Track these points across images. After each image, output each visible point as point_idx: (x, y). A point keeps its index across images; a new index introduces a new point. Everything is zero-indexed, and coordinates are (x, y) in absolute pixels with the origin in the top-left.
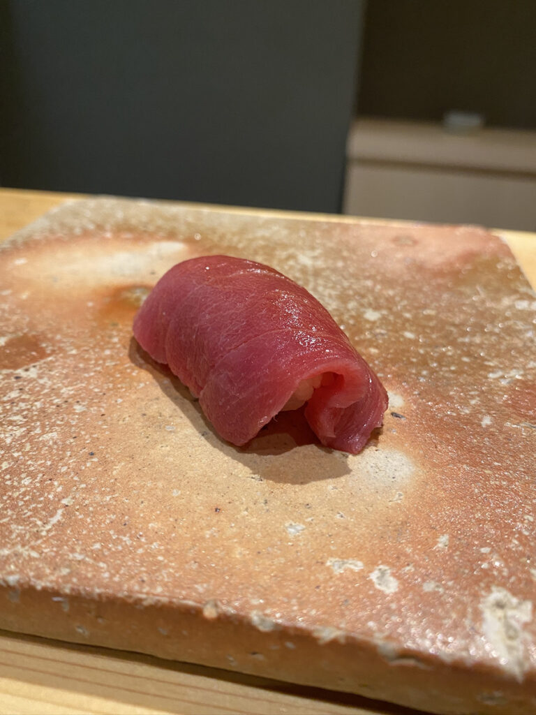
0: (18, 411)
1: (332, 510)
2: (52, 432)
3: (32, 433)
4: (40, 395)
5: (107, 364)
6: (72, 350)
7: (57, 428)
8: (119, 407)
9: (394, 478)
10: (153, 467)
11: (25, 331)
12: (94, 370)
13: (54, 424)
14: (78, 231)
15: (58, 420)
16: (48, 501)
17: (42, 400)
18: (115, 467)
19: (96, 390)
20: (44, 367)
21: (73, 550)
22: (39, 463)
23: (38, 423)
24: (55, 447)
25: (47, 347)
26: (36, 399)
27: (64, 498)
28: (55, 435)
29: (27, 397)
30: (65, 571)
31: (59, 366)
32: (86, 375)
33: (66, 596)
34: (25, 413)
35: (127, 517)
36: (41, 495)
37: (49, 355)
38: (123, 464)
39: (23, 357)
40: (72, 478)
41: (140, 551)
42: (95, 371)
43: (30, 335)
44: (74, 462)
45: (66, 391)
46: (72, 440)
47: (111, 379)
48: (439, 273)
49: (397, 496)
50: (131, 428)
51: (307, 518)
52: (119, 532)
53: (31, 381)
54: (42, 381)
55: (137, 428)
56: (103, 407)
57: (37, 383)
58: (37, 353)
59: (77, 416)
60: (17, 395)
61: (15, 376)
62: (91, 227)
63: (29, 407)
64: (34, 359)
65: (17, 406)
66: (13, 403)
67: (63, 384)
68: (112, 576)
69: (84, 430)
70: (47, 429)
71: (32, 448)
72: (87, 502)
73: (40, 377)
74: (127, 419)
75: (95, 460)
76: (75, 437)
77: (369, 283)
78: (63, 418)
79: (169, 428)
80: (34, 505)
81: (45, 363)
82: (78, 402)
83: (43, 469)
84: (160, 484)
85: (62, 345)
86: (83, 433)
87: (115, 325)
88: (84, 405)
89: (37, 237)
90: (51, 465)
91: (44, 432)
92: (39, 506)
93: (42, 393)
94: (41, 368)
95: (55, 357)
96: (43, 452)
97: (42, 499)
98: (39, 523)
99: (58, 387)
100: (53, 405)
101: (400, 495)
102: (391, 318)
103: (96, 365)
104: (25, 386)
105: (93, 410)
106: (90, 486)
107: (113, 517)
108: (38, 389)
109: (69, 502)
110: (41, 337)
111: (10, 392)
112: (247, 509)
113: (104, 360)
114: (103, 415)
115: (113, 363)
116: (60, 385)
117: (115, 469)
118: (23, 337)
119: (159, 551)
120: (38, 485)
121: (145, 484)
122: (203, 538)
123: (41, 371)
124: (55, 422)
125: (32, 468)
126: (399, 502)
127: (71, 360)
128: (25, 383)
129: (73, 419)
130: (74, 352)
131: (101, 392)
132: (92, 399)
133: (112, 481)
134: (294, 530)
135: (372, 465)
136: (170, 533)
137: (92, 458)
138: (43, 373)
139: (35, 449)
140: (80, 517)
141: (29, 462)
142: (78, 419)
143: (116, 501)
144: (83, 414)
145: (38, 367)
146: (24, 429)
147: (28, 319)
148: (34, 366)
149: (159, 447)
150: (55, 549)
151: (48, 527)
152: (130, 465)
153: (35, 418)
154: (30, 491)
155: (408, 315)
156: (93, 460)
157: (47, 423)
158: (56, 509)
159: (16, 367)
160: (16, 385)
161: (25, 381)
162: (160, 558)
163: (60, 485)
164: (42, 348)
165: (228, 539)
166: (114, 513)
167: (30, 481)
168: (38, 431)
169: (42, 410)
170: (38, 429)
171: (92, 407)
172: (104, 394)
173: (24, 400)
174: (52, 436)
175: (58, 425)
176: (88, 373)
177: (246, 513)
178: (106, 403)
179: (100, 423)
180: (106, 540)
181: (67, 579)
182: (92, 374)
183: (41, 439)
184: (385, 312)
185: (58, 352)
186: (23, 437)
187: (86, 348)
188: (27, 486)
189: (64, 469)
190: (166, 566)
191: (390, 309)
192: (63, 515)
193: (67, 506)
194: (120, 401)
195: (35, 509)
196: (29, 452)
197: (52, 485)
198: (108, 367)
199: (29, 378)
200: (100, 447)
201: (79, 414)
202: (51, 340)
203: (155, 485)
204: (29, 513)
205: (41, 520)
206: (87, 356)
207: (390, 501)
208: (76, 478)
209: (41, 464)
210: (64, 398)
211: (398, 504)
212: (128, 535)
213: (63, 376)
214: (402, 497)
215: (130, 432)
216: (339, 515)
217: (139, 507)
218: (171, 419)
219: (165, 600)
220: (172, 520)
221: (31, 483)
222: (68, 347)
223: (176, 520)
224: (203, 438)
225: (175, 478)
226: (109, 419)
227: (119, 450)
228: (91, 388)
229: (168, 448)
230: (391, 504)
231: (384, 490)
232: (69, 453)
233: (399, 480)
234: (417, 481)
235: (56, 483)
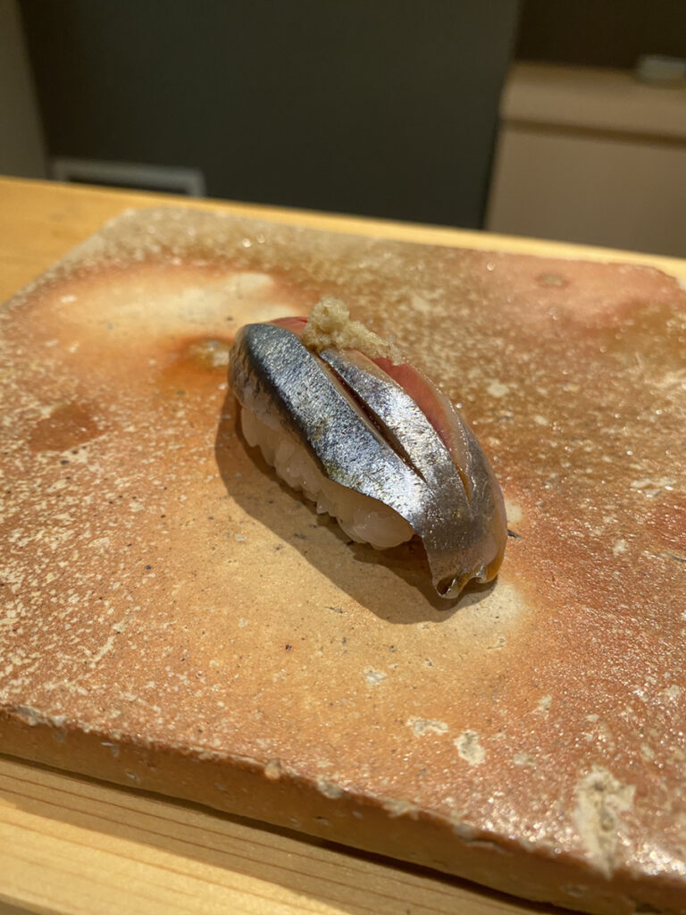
0: (64, 507)
1: (420, 656)
2: (103, 537)
3: (81, 537)
4: (90, 486)
5: (170, 447)
6: (129, 426)
7: (109, 532)
8: (182, 506)
10: (218, 587)
11: (74, 398)
12: (154, 455)
13: (106, 527)
15: (111, 520)
16: (96, 627)
17: (93, 494)
18: (174, 586)
19: (156, 483)
20: (96, 449)
21: (124, 689)
22: (88, 577)
23: (88, 525)
24: (107, 556)
25: (99, 421)
26: (85, 492)
27: (115, 622)
28: (106, 540)
29: (76, 489)
30: (115, 714)
31: (112, 447)
32: (145, 461)
33: (115, 741)
34: (73, 510)
35: (186, 651)
36: (91, 618)
37: (101, 433)
38: (184, 582)
39: (71, 434)
40: (125, 597)
41: (199, 694)
42: (156, 457)
43: (79, 403)
44: (128, 577)
45: (122, 484)
46: (126, 549)
47: (174, 468)
48: (590, 332)
49: (498, 642)
50: (195, 535)
52: (176, 669)
53: (80, 467)
54: (92, 469)
55: (202, 535)
56: (163, 506)
57: (88, 470)
58: (88, 428)
59: (133, 517)
60: (64, 486)
61: (62, 459)
62: (156, 249)
63: (77, 502)
64: (84, 438)
65: (63, 501)
66: (59, 496)
67: (118, 472)
68: (167, 722)
69: (140, 535)
70: (98, 533)
71: (80, 557)
72: (141, 629)
73: (91, 463)
74: (192, 523)
75: (152, 575)
76: (130, 545)
77: (499, 342)
78: (116, 519)
79: (239, 538)
80: (82, 630)
81: (96, 443)
82: (134, 498)
83: (92, 584)
84: (225, 611)
85: (117, 419)
86: (139, 539)
87: (181, 393)
88: (141, 503)
89: (89, 263)
90: (101, 580)
91: (94, 537)
92: (88, 631)
93: (93, 484)
94: (92, 451)
95: (109, 435)
96: (92, 564)
97: (91, 622)
98: (88, 652)
99: (112, 476)
100: (105, 500)
101: (502, 641)
102: (522, 394)
103: (157, 448)
104: (73, 474)
105: (152, 509)
106: (145, 609)
107: (170, 649)
108: (88, 478)
109: (121, 628)
110: (92, 407)
111: (56, 481)
113: (167, 442)
114: (163, 516)
115: (177, 447)
116: (114, 473)
117: (175, 589)
118: (70, 406)
119: (220, 695)
120: (86, 604)
121: (207, 610)
122: (270, 682)
123: (92, 455)
124: (107, 523)
125: (80, 583)
126: (500, 649)
127: (127, 441)
128: (73, 471)
129: (128, 521)
130: (131, 429)
131: (161, 485)
132: (152, 495)
133: (171, 603)
134: (374, 678)
136: (233, 673)
137: (148, 573)
138: (93, 458)
139: (84, 558)
140: (134, 647)
141: (77, 575)
142: (134, 520)
143: (174, 629)
144: (139, 514)
145: (88, 449)
146: (71, 532)
147: (77, 383)
148: (84, 448)
149: (226, 562)
150: (104, 686)
151: (98, 658)
152: (191, 584)
153: (84, 517)
154: (78, 612)
155: (543, 391)
156: (150, 575)
157: (98, 525)
158: (106, 636)
159: (62, 448)
160: (62, 472)
161: (72, 467)
162: (221, 704)
163: (111, 605)
164: (93, 422)
165: (298, 684)
166: (171, 645)
167: (78, 599)
168: (87, 535)
169: (93, 508)
170: (88, 532)
171: (151, 505)
172: (166, 489)
173: (71, 493)
174: (103, 542)
175: (111, 528)
176: (147, 459)
177: (320, 653)
178: (166, 500)
179: (159, 527)
180: (161, 678)
181: (116, 723)
182: (152, 460)
183: (90, 545)
184: (514, 385)
185: (111, 428)
186: (71, 542)
187: (146, 424)
188: (75, 606)
189: (117, 586)
190: (227, 715)
191: (521, 381)
192: (114, 644)
193: (119, 633)
194: (184, 498)
195: (84, 633)
196: (76, 562)
197: (102, 605)
198: (171, 451)
199: (78, 463)
200: (159, 559)
201: (135, 514)
202: (105, 412)
203: (220, 612)
204: (77, 640)
205: (89, 649)
206: (147, 435)
207: (489, 648)
208: (129, 598)
209: (91, 578)
210: (118, 492)
211: (498, 652)
212: (186, 673)
213: (118, 461)
214: (503, 644)
215: (194, 540)
216: (427, 662)
217: (199, 638)
218: (242, 525)
219: (223, 755)
220: (236, 657)
221: (79, 601)
222: (124, 421)
223: (241, 658)
224: (278, 552)
225: (243, 603)
226: (170, 521)
227: (180, 563)
228: (151, 479)
229: (237, 564)
230: (489, 651)
231: (484, 632)
232: (122, 566)
233: (503, 620)
234: (524, 622)
235: (107, 603)
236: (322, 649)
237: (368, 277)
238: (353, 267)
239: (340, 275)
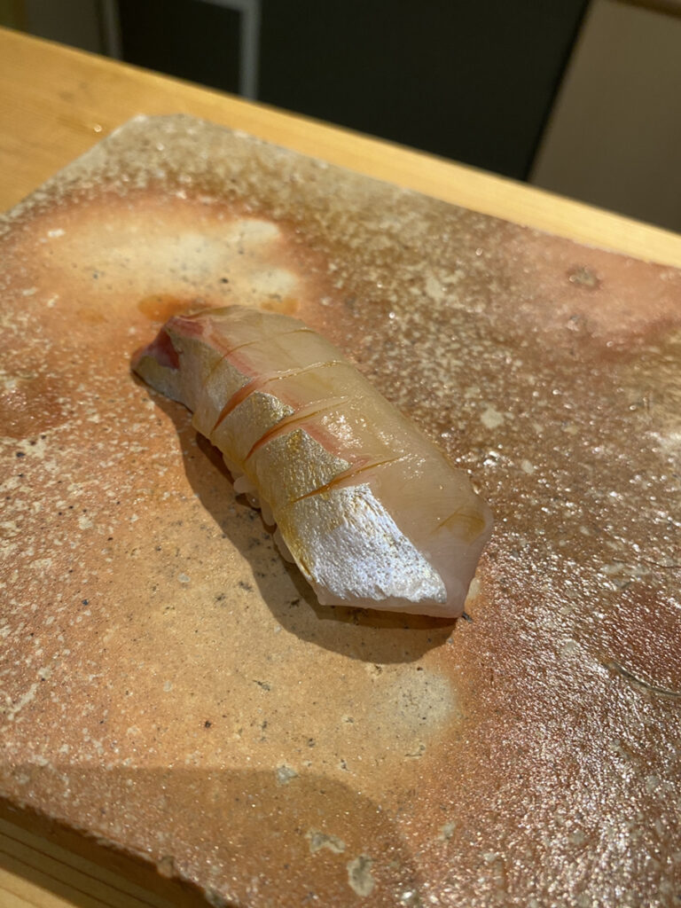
0: (12, 512)
1: (336, 755)
2: (46, 557)
3: (23, 554)
4: (42, 489)
5: (132, 449)
6: (93, 415)
7: (53, 552)
8: (131, 528)
10: (151, 638)
11: (42, 369)
12: (114, 456)
13: (51, 545)
15: (56, 537)
16: (23, 668)
17: (44, 499)
18: (108, 630)
19: (111, 494)
20: (55, 441)
21: (37, 750)
22: (23, 605)
23: (33, 539)
24: (46, 582)
25: (64, 404)
26: (36, 495)
27: (42, 666)
28: (48, 562)
29: (27, 490)
30: (23, 779)
31: (73, 441)
33: (20, 810)
34: (20, 518)
35: (106, 711)
36: (18, 657)
37: (64, 421)
38: (118, 626)
39: (33, 418)
40: (57, 636)
42: (115, 460)
43: (47, 377)
44: (63, 612)
45: (75, 491)
46: (67, 576)
47: (132, 477)
49: (418, 749)
50: (139, 568)
53: (35, 462)
54: (48, 466)
55: (146, 568)
56: (113, 525)
57: (43, 468)
58: (51, 413)
59: (79, 536)
60: (15, 486)
61: (18, 450)
63: (26, 508)
64: (45, 425)
65: (12, 504)
66: (8, 498)
67: (73, 475)
69: (83, 560)
70: (42, 551)
71: (19, 579)
72: (66, 679)
73: (47, 459)
74: (138, 552)
75: (88, 613)
76: (71, 571)
78: (63, 536)
79: (182, 578)
80: (6, 672)
81: (56, 433)
82: (85, 511)
83: (26, 615)
84: (152, 670)
85: (83, 403)
86: (82, 565)
88: (91, 519)
90: (37, 611)
91: (36, 556)
92: (13, 673)
93: (45, 486)
94: (50, 442)
95: (71, 425)
96: (31, 589)
97: (17, 663)
98: (9, 700)
99: (67, 479)
100: (54, 509)
101: (422, 748)
103: (119, 448)
104: (27, 471)
105: (101, 528)
106: (74, 654)
107: (92, 708)
108: (41, 478)
109: (46, 674)
110: (60, 385)
111: (8, 478)
113: (130, 441)
114: (110, 539)
115: (140, 449)
116: (69, 476)
117: (107, 633)
118: (38, 380)
120: (16, 640)
121: (136, 665)
123: (50, 447)
124: (52, 540)
125: (14, 612)
127: (89, 434)
128: (28, 466)
129: (74, 540)
130: (96, 419)
131: (115, 498)
132: (103, 509)
133: (101, 651)
136: (148, 746)
137: (84, 609)
138: (51, 452)
139: (23, 581)
140: (55, 700)
141: (13, 602)
142: (80, 540)
143: (99, 684)
144: (86, 533)
145: (47, 439)
146: (14, 546)
148: (44, 437)
149: (163, 608)
150: (19, 744)
151: (17, 708)
152: (125, 631)
153: (31, 529)
154: (6, 648)
156: (85, 613)
157: (43, 540)
158: (30, 682)
159: (19, 435)
160: (16, 467)
161: (28, 462)
163: (41, 645)
164: (58, 405)
166: (93, 703)
167: (9, 632)
168: (30, 552)
169: (41, 517)
170: (31, 549)
171: (99, 523)
172: (118, 503)
173: (21, 496)
174: (45, 564)
175: (56, 547)
176: (106, 461)
178: (116, 519)
179: (103, 552)
181: (23, 790)
182: (111, 464)
183: (31, 566)
184: (511, 415)
185: (75, 415)
186: (12, 558)
187: (112, 415)
188: (5, 640)
189: (50, 621)
192: (37, 693)
193: (43, 680)
194: (135, 518)
195: (8, 676)
196: (14, 585)
197: (32, 643)
198: (132, 453)
199: (33, 457)
200: (97, 593)
201: (82, 532)
203: (147, 668)
206: (109, 430)
207: (407, 755)
208: (61, 638)
209: (26, 607)
210: (69, 501)
211: (415, 761)
212: (102, 739)
213: (75, 460)
214: (423, 752)
215: (136, 574)
216: (342, 764)
217: (122, 698)
219: (121, 845)
220: (154, 726)
221: (9, 635)
222: (90, 407)
223: (159, 729)
224: (219, 603)
225: (172, 662)
226: (116, 547)
227: (118, 602)
228: (105, 488)
229: (174, 612)
230: (406, 759)
231: (406, 735)
232: (59, 597)
233: (429, 722)
234: (450, 729)
235: (37, 642)
236: (240, 731)
237: (386, 242)
238: (372, 226)
239: (354, 235)
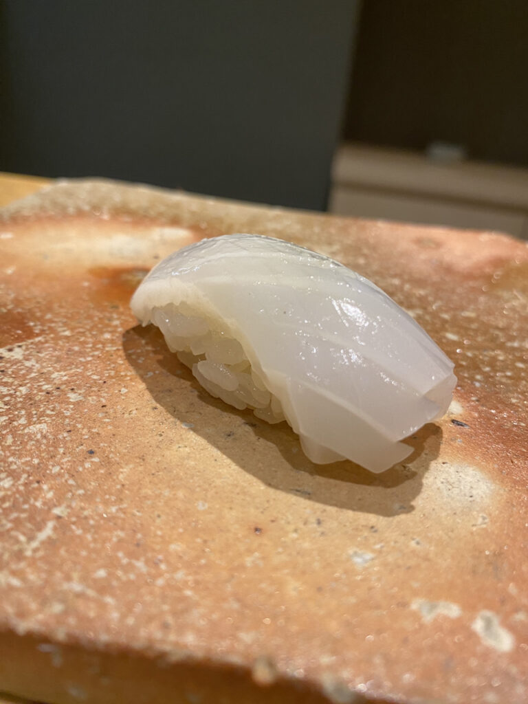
2: (40, 423)
3: (15, 423)
4: (26, 379)
5: (107, 349)
6: (64, 331)
7: (47, 419)
8: (123, 397)
9: (471, 497)
10: (169, 472)
11: (10, 307)
12: (91, 354)
13: (43, 414)
14: (71, 210)
15: (49, 409)
16: (34, 511)
17: (29, 385)
18: (121, 470)
19: (95, 377)
20: (31, 348)
21: (68, 578)
22: (23, 460)
23: (23, 412)
24: (45, 441)
25: (35, 326)
26: (20, 383)
27: (55, 506)
28: (44, 427)
29: (11, 380)
30: (57, 608)
31: (49, 347)
32: (82, 359)
33: (58, 644)
34: (7, 399)
35: (139, 535)
36: (26, 502)
37: (38, 335)
38: (131, 466)
39: (6, 335)
40: (66, 481)
41: (160, 582)
42: (93, 356)
43: (15, 312)
44: (69, 461)
45: (59, 376)
46: (65, 435)
47: (113, 365)
50: (140, 423)
51: (375, 544)
52: (130, 555)
53: (16, 362)
54: (28, 364)
55: (147, 423)
56: (104, 397)
57: (23, 365)
58: (24, 331)
59: (72, 406)
62: (86, 208)
63: (12, 392)
64: (19, 339)
67: (54, 368)
68: (123, 617)
69: (80, 423)
70: (35, 419)
71: (14, 442)
73: (27, 359)
74: (134, 412)
75: (96, 460)
76: (70, 431)
78: (54, 407)
80: (15, 515)
81: (32, 343)
82: (72, 389)
83: (28, 468)
84: (181, 494)
85: (53, 325)
86: (79, 426)
87: (116, 307)
88: (80, 394)
89: (26, 213)
90: (39, 464)
91: (30, 423)
92: (23, 516)
93: (28, 377)
94: (27, 349)
95: (45, 337)
96: (28, 447)
97: (26, 506)
98: (22, 538)
99: (49, 371)
100: (42, 391)
102: (428, 318)
103: (94, 348)
104: (7, 368)
105: (92, 400)
106: (89, 492)
107: (121, 534)
108: (23, 372)
109: (62, 512)
110: (28, 315)
112: (296, 531)
113: (104, 344)
114: (104, 406)
115: (115, 348)
116: (51, 369)
117: (122, 472)
118: (6, 313)
119: (186, 582)
120: (21, 488)
121: (160, 493)
122: (242, 567)
123: (28, 352)
124: (44, 411)
125: (14, 467)
126: (484, 526)
127: (64, 342)
128: (8, 365)
129: (67, 410)
130: (67, 333)
131: (100, 380)
132: (91, 387)
133: (119, 487)
134: (362, 559)
135: (442, 480)
136: (198, 558)
137: (91, 457)
138: (29, 355)
139: (19, 443)
140: (78, 532)
141: (11, 459)
142: (72, 409)
143: (125, 513)
144: (77, 403)
145: (24, 347)
146: (5, 418)
147: (13, 296)
148: (20, 346)
149: (175, 447)
152: (141, 469)
153: (19, 405)
154: (10, 496)
156: (93, 460)
157: (34, 412)
158: (44, 522)
161: (7, 362)
162: (188, 593)
163: (51, 489)
164: (29, 327)
165: (276, 569)
166: (122, 529)
167: (12, 482)
168: (23, 421)
169: (29, 397)
170: (23, 419)
171: (90, 396)
172: (105, 382)
173: (5, 384)
174: (39, 428)
175: (48, 416)
176: (85, 357)
177: (295, 535)
178: (106, 392)
179: (101, 415)
180: (112, 564)
181: (60, 618)
182: (89, 359)
183: (26, 431)
185: (47, 332)
187: (81, 330)
188: (8, 489)
189: (56, 470)
190: (197, 605)
191: (424, 309)
192: (55, 529)
193: (59, 517)
194: (124, 390)
195: (18, 518)
196: (9, 446)
197: (40, 489)
198: (107, 351)
199: (12, 358)
200: (102, 445)
201: (74, 404)
202: (40, 319)
203: (175, 495)
204: (9, 525)
205: (24, 534)
206: (82, 339)
208: (71, 482)
209: (27, 461)
210: (55, 384)
213: (54, 358)
215: (138, 427)
218: (188, 414)
220: (199, 540)
221: (13, 485)
222: (60, 327)
223: (206, 541)
224: (229, 439)
226: (112, 411)
227: (125, 449)
228: (89, 374)
229: (187, 449)
232: (61, 451)
235: (45, 487)
